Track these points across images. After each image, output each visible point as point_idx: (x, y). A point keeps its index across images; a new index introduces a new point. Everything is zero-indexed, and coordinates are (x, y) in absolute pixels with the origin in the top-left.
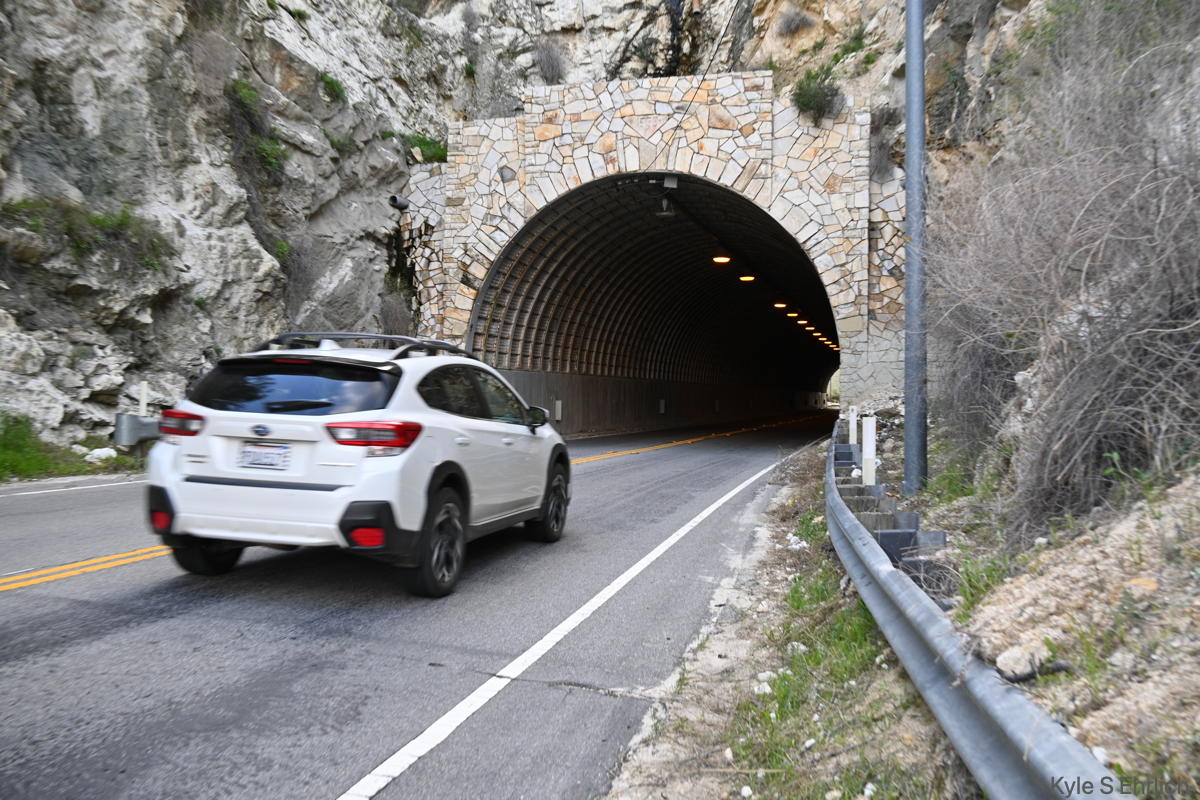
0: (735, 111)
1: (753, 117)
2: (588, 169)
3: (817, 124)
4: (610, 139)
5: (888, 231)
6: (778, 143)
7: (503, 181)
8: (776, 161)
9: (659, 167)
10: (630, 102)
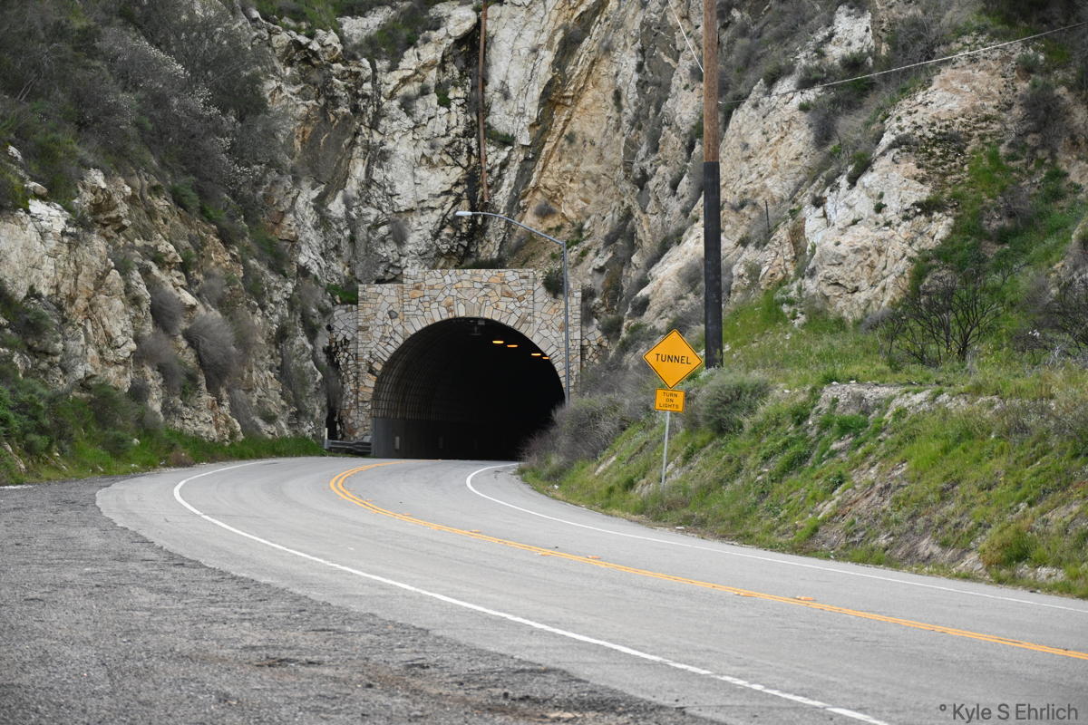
0: (515, 289)
1: (523, 292)
2: (438, 315)
3: (555, 297)
4: (450, 300)
5: (590, 350)
6: (536, 305)
7: (391, 318)
8: (536, 314)
9: (476, 315)
10: (460, 281)
